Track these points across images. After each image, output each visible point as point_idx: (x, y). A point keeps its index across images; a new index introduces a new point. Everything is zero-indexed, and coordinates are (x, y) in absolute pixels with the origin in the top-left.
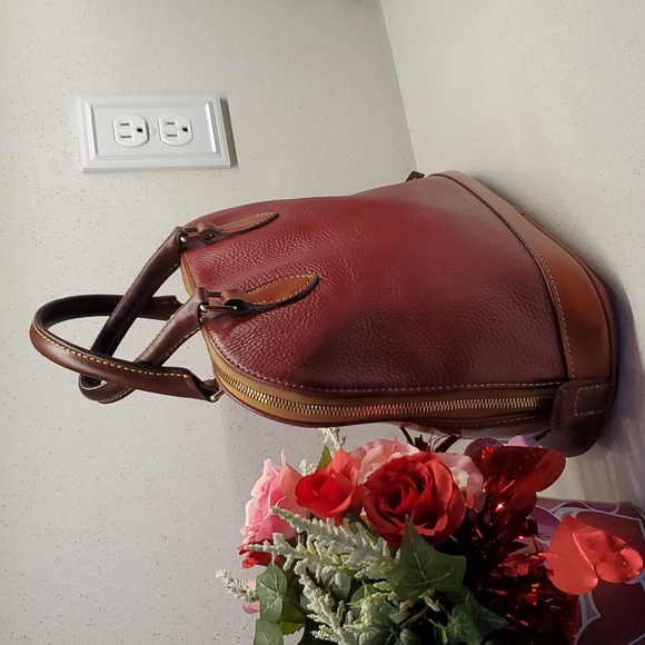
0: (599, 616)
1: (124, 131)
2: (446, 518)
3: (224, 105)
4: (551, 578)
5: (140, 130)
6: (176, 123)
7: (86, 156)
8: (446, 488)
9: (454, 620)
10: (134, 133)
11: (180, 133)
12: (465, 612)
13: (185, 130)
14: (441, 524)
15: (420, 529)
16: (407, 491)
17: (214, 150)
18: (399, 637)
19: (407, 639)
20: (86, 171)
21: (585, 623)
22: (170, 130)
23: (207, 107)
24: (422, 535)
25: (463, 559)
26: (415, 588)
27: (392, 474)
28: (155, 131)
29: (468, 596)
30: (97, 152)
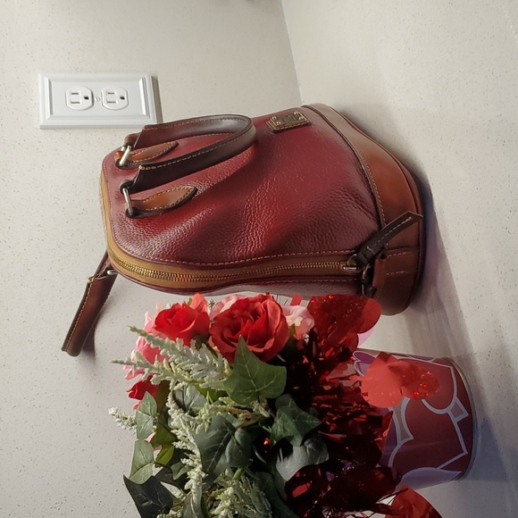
0: (412, 438)
1: (74, 98)
2: (273, 340)
3: (155, 82)
4: (365, 398)
5: (87, 98)
6: (116, 93)
7: (43, 116)
8: (276, 318)
9: (278, 421)
10: (82, 100)
11: (118, 100)
12: (286, 413)
13: (123, 98)
14: (269, 344)
15: (252, 348)
16: (245, 323)
17: (144, 113)
18: (234, 435)
19: (239, 436)
20: (43, 128)
21: (400, 443)
22: (110, 98)
23: (141, 82)
24: (253, 352)
25: (284, 369)
26: (248, 395)
27: (236, 312)
28: (99, 99)
29: (291, 402)
30: (51, 113)
